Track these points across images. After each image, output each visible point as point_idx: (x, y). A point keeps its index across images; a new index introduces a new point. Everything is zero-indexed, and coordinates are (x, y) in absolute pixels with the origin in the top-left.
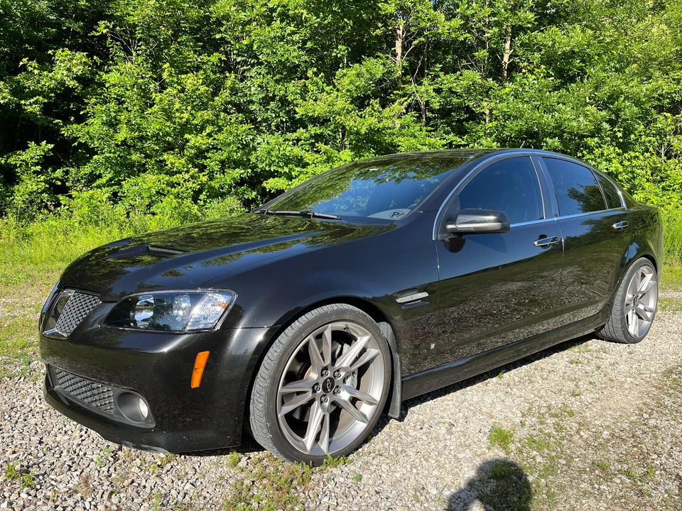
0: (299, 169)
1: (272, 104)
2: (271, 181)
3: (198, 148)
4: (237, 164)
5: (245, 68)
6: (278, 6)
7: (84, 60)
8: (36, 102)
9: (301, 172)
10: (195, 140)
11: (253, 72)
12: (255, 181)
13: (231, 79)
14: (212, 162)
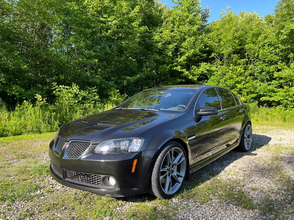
0: (274, 94)
1: (263, 73)
2: (263, 98)
3: (240, 88)
4: (253, 93)
5: (254, 62)
6: (268, 42)
7: (209, 65)
8: (196, 77)
9: (275, 95)
10: (239, 86)
11: (257, 63)
12: (258, 98)
13: (251, 66)
14: (244, 92)
